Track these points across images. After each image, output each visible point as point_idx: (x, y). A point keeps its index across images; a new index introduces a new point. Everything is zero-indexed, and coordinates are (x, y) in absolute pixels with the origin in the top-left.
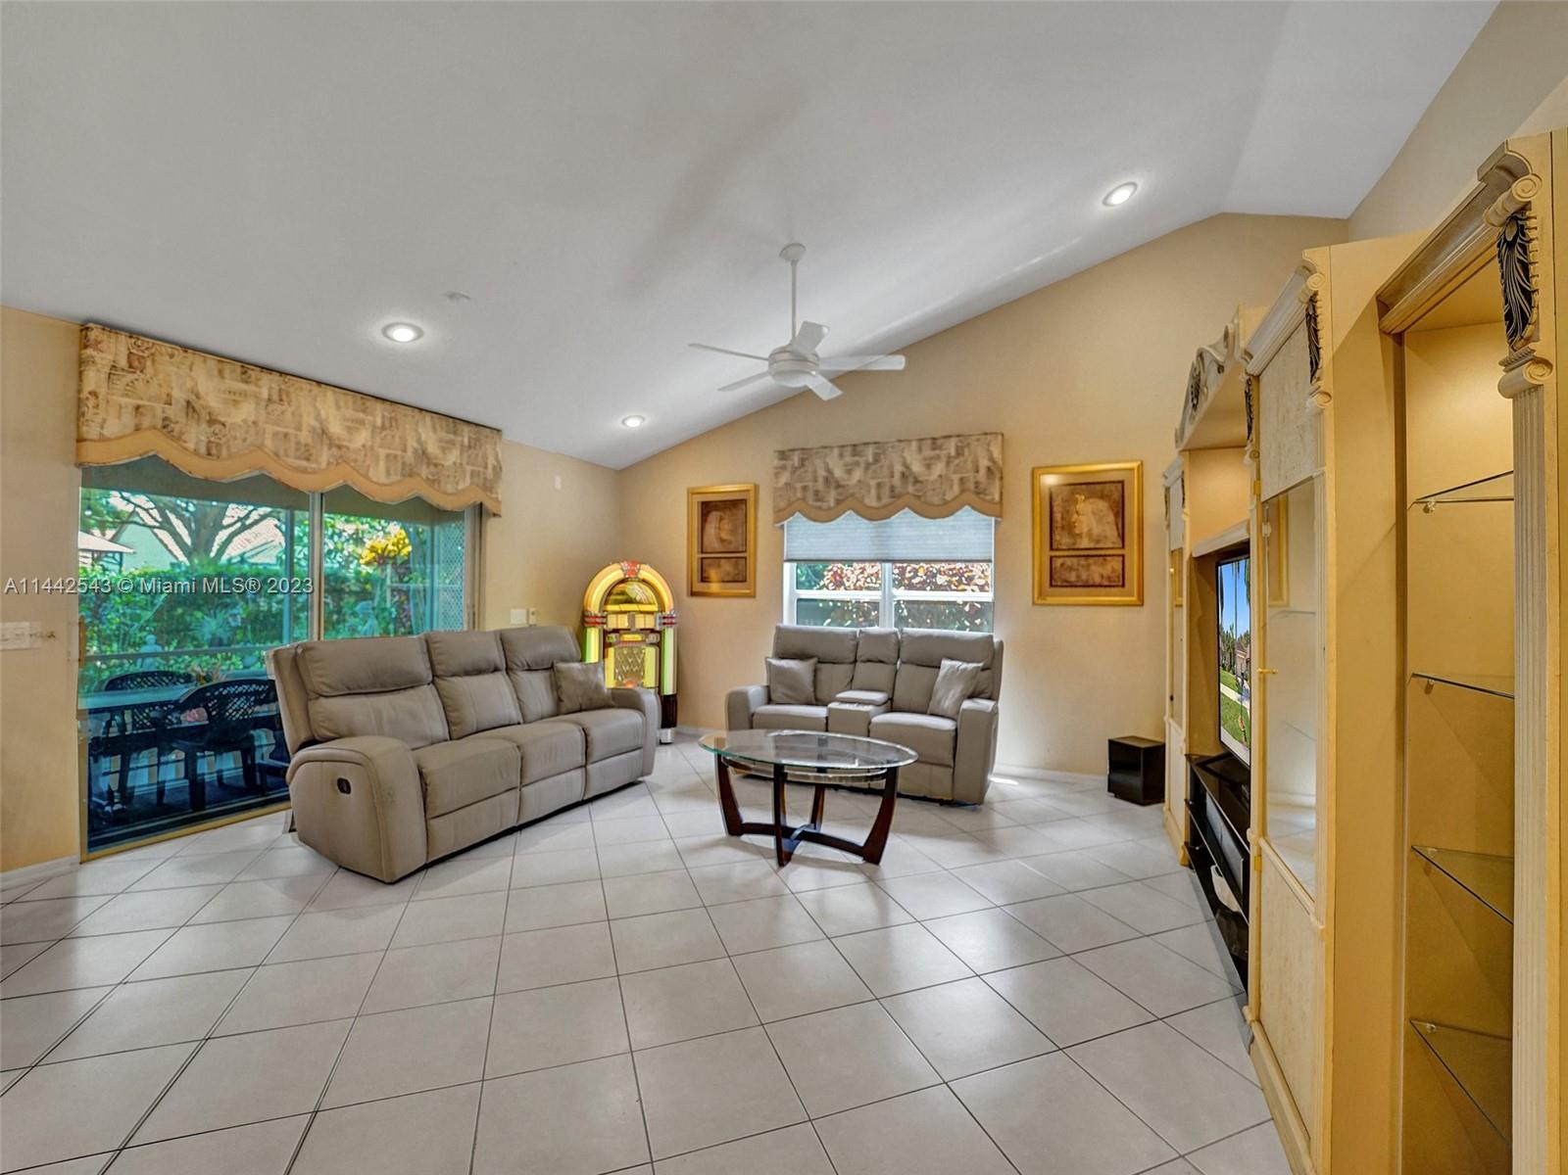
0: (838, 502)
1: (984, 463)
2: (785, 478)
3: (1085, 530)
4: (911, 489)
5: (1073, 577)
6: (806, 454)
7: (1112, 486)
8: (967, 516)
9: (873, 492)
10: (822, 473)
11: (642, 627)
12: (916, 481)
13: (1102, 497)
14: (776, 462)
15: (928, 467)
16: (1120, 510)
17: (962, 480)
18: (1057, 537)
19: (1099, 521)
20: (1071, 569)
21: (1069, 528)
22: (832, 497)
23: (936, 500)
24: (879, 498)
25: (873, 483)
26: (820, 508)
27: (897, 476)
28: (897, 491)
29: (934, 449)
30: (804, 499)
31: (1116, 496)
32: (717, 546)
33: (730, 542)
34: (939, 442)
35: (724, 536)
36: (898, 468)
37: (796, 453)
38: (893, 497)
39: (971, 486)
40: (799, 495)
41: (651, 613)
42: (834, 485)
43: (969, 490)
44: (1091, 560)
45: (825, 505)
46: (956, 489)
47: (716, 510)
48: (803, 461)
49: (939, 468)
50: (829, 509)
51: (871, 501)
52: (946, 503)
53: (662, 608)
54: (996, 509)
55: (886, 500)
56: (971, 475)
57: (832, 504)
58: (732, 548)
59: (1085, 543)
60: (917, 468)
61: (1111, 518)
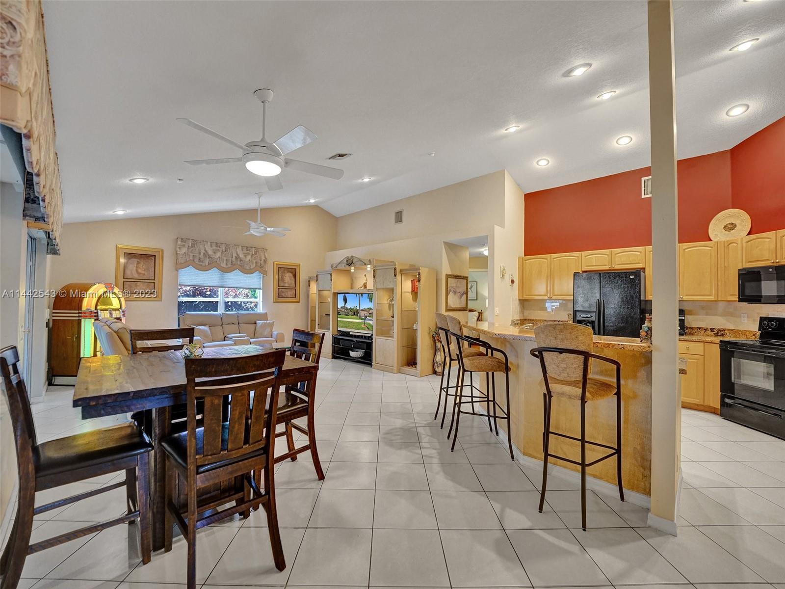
0: (209, 264)
1: (263, 258)
2: (184, 250)
3: (287, 281)
4: (239, 263)
5: (284, 295)
6: (195, 243)
7: (293, 270)
8: (256, 274)
9: (225, 262)
10: (202, 251)
11: (115, 317)
12: (241, 260)
13: (291, 272)
14: (179, 242)
15: (245, 256)
16: (295, 276)
17: (256, 262)
18: (280, 283)
19: (290, 280)
20: (283, 292)
21: (283, 280)
22: (207, 261)
23: (248, 268)
24: (227, 264)
25: (225, 258)
26: (201, 265)
27: (234, 257)
28: (234, 263)
29: (247, 250)
30: (194, 261)
31: (294, 273)
32: (136, 276)
33: (144, 274)
34: (249, 248)
35: (140, 271)
36: (234, 255)
37: (190, 240)
38: (232, 265)
39: (259, 265)
40: (191, 258)
41: (118, 310)
42: (208, 257)
43: (258, 266)
44: (288, 290)
45: (204, 264)
46: (254, 264)
47: (135, 258)
48: (193, 245)
49: (249, 257)
50: (205, 266)
51: (224, 265)
52: (251, 269)
53: (121, 307)
54: (265, 273)
55: (229, 265)
56: (259, 261)
57: (207, 264)
58: (145, 277)
59: (287, 285)
60: (241, 256)
61: (293, 279)
